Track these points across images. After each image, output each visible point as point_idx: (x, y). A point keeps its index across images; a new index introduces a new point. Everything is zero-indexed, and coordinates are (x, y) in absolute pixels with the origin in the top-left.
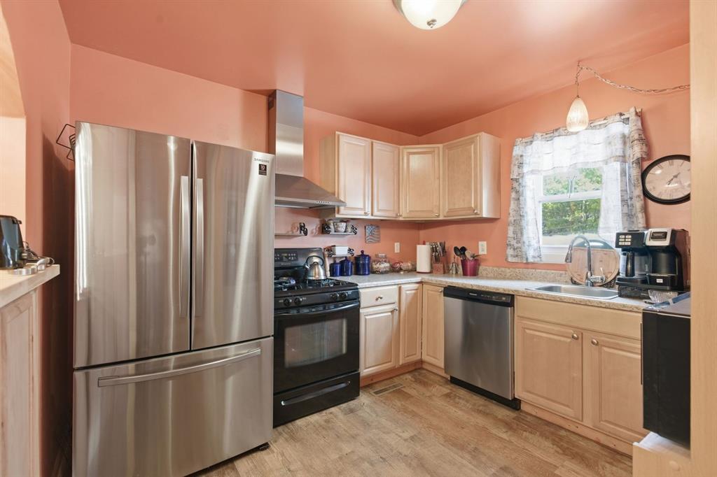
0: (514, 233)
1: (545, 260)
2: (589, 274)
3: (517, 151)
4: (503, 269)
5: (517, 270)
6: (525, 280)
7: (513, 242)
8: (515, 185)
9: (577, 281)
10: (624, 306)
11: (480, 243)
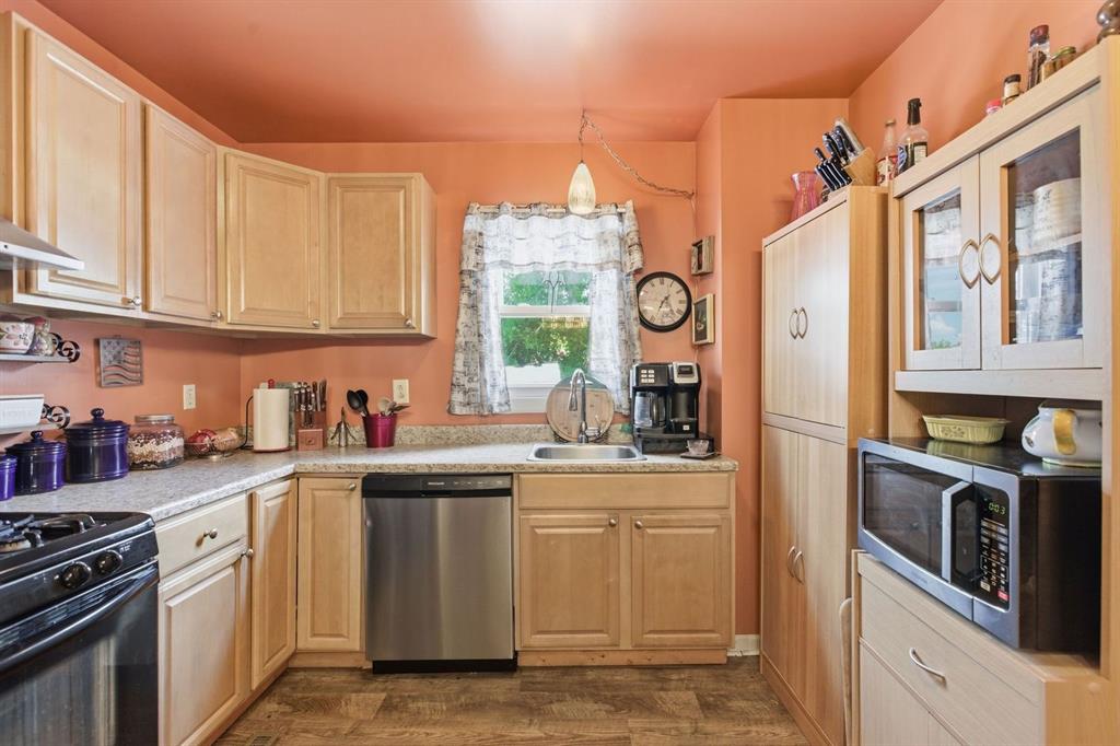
0: (465, 364)
1: (514, 409)
2: (584, 425)
3: (472, 224)
4: (444, 428)
5: (470, 428)
6: (483, 443)
7: (464, 380)
8: (468, 281)
9: (565, 437)
10: (671, 466)
11: (396, 383)
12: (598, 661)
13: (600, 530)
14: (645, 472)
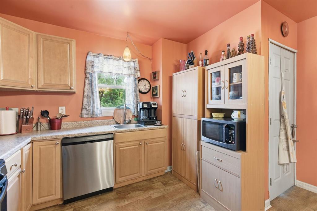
0: (87, 102)
1: (104, 115)
2: (125, 119)
3: (90, 58)
4: (79, 122)
5: (89, 122)
6: (93, 126)
7: (87, 107)
8: (88, 76)
9: (119, 123)
11: (60, 108)
12: (135, 181)
13: (137, 146)
14: (148, 130)
